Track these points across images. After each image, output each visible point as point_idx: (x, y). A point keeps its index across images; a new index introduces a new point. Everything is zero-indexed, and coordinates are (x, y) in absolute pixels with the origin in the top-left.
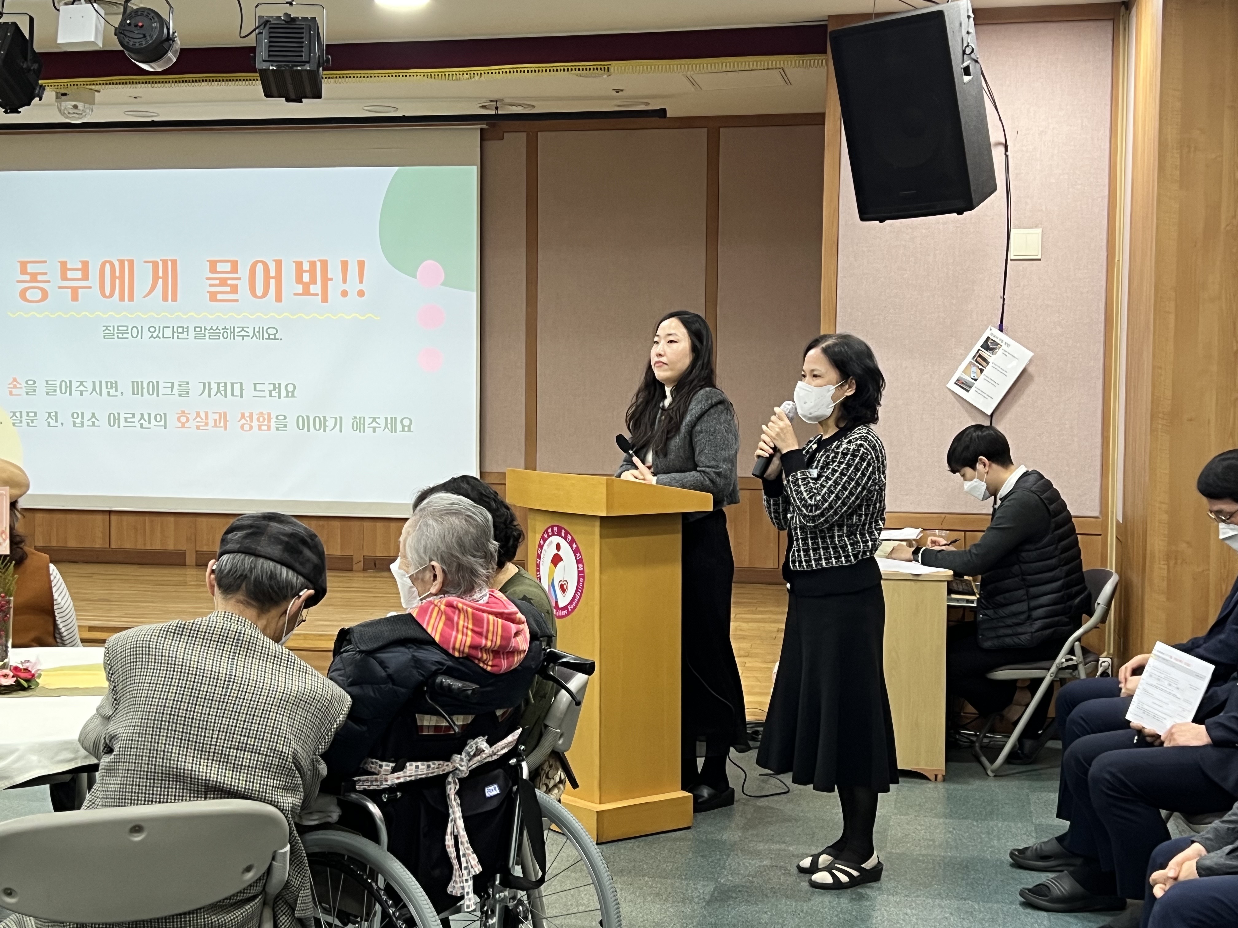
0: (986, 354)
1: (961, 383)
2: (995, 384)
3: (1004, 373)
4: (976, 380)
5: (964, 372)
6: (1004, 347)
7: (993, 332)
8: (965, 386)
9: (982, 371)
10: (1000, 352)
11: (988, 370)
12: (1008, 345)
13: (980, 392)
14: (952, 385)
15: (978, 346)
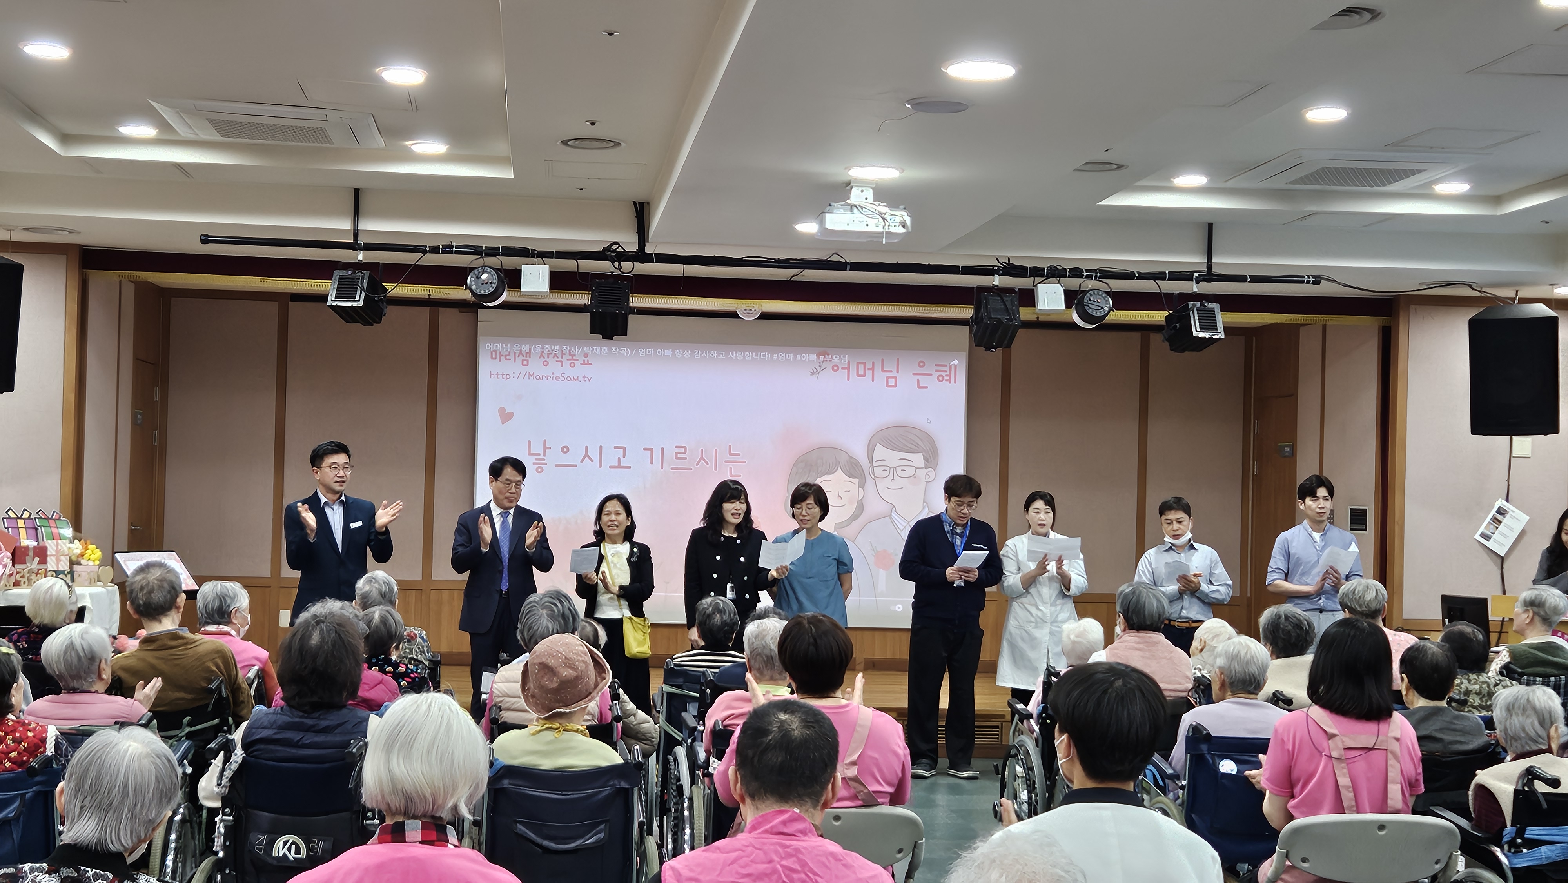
0: (1499, 517)
1: (1483, 535)
2: (1505, 536)
3: (1511, 529)
4: (1493, 534)
5: (1485, 528)
6: (1511, 512)
7: (1501, 503)
8: (1487, 537)
9: (1497, 528)
10: (1508, 516)
11: (1501, 527)
12: (1514, 512)
13: (1496, 541)
14: (1477, 537)
15: (1494, 511)
